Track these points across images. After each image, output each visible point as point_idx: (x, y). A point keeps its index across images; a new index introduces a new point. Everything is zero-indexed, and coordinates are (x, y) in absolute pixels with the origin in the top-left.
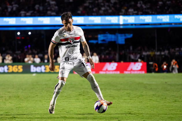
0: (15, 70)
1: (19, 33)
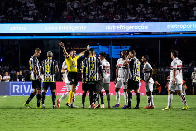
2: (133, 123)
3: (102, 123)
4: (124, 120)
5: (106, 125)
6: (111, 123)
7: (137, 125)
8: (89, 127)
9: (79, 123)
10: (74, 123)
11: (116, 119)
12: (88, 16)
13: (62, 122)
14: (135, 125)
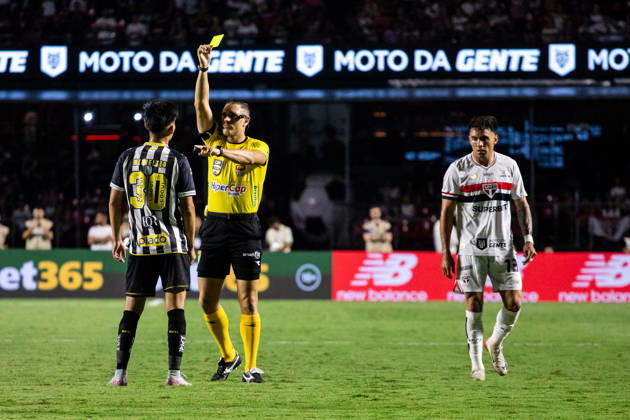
0: (71, 280)
1: (88, 117)
2: (614, 404)
3: (500, 402)
4: (579, 392)
5: (516, 410)
6: (532, 404)
7: (626, 409)
8: (454, 415)
9: (419, 402)
10: (399, 400)
11: (551, 387)
12: (450, 20)
13: (358, 396)
14: (620, 410)
